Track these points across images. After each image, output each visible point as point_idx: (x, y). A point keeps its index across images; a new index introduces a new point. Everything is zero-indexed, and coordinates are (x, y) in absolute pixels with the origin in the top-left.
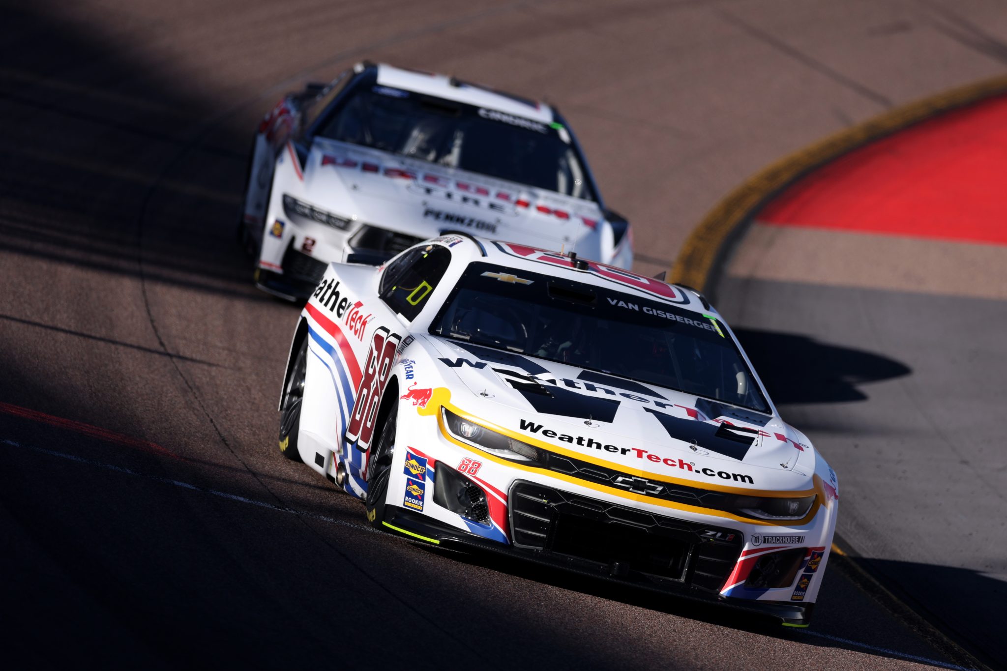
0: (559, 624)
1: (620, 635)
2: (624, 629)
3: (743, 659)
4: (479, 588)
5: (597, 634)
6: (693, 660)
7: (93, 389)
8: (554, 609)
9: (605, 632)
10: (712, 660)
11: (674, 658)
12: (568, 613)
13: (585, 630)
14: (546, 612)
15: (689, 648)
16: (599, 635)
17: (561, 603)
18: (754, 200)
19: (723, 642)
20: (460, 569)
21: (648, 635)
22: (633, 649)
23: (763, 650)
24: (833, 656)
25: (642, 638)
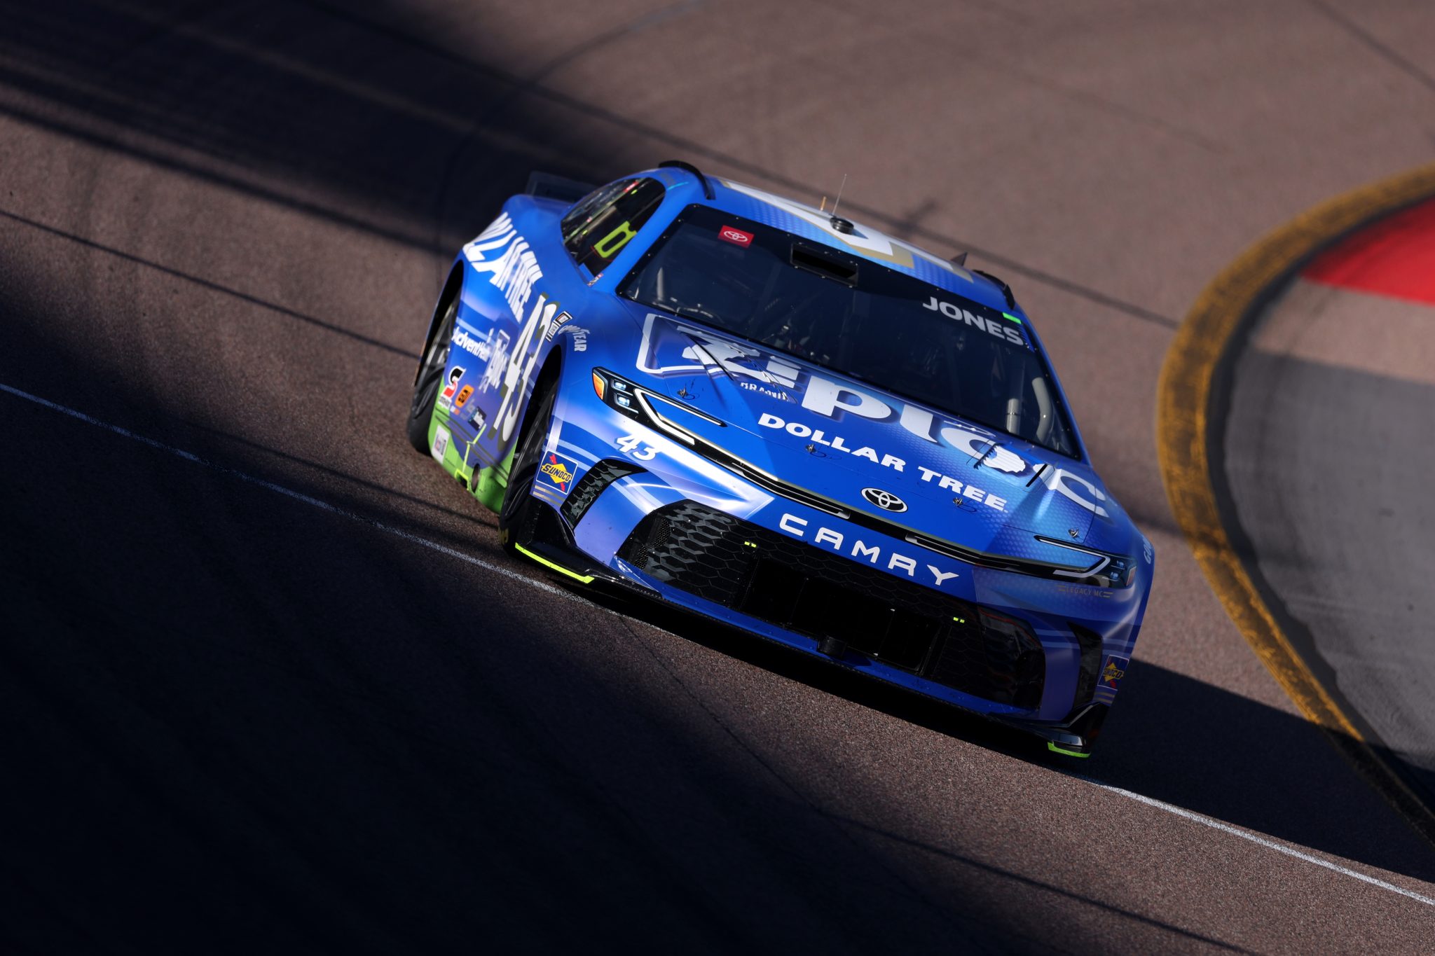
0: (971, 811)
1: (1054, 836)
2: (1060, 829)
3: (1221, 889)
4: (863, 748)
5: (1021, 830)
6: (1153, 883)
7: (356, 411)
8: (965, 790)
9: (1033, 829)
10: (1179, 886)
11: (1126, 876)
12: (983, 796)
13: (1005, 824)
14: (954, 792)
15: (1148, 865)
16: (1024, 832)
17: (976, 782)
18: (1300, 247)
19: (1196, 862)
20: (839, 719)
21: (1092, 840)
22: (1070, 858)
23: (1252, 879)
24: (1349, 898)
25: (1084, 843)
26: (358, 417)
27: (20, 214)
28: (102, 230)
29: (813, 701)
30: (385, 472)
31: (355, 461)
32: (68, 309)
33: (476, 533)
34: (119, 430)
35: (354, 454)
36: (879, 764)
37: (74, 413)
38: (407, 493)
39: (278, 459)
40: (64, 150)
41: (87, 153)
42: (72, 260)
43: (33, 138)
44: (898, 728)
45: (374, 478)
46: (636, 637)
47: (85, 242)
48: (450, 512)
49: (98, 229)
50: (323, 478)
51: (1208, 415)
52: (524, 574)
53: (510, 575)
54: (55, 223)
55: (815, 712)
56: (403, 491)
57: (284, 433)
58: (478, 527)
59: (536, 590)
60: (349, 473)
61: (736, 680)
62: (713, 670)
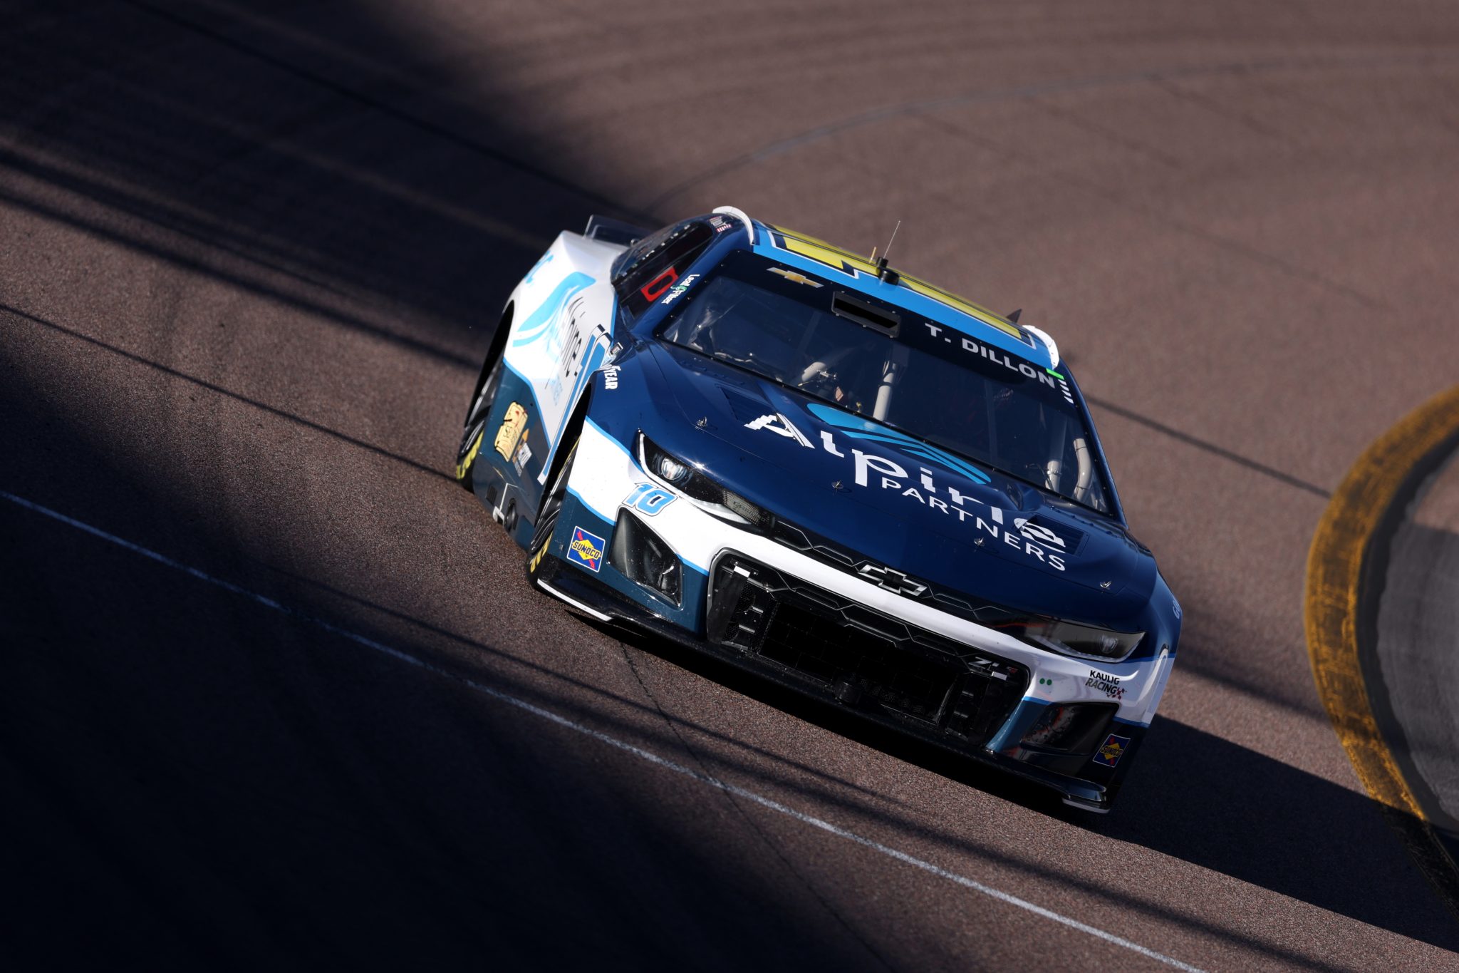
26: (451, 567)
27: (98, 338)
28: (185, 357)
29: (929, 888)
30: (478, 626)
31: (446, 614)
32: (145, 441)
33: (573, 695)
34: (196, 572)
35: (445, 605)
36: (999, 957)
37: (149, 553)
38: (501, 649)
39: (364, 608)
40: (147, 269)
41: (170, 274)
42: (151, 389)
43: (113, 257)
44: (1020, 919)
45: (465, 632)
46: (741, 811)
47: (166, 370)
48: (547, 672)
49: (180, 356)
50: (411, 630)
51: (1360, 591)
52: (623, 740)
53: (608, 741)
54: (134, 349)
55: (931, 899)
56: (497, 647)
57: (371, 580)
58: (576, 688)
59: (635, 758)
60: (440, 626)
61: (847, 861)
62: (822, 850)
